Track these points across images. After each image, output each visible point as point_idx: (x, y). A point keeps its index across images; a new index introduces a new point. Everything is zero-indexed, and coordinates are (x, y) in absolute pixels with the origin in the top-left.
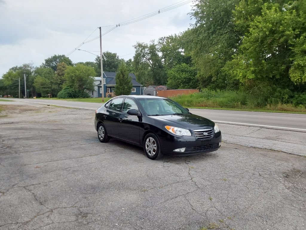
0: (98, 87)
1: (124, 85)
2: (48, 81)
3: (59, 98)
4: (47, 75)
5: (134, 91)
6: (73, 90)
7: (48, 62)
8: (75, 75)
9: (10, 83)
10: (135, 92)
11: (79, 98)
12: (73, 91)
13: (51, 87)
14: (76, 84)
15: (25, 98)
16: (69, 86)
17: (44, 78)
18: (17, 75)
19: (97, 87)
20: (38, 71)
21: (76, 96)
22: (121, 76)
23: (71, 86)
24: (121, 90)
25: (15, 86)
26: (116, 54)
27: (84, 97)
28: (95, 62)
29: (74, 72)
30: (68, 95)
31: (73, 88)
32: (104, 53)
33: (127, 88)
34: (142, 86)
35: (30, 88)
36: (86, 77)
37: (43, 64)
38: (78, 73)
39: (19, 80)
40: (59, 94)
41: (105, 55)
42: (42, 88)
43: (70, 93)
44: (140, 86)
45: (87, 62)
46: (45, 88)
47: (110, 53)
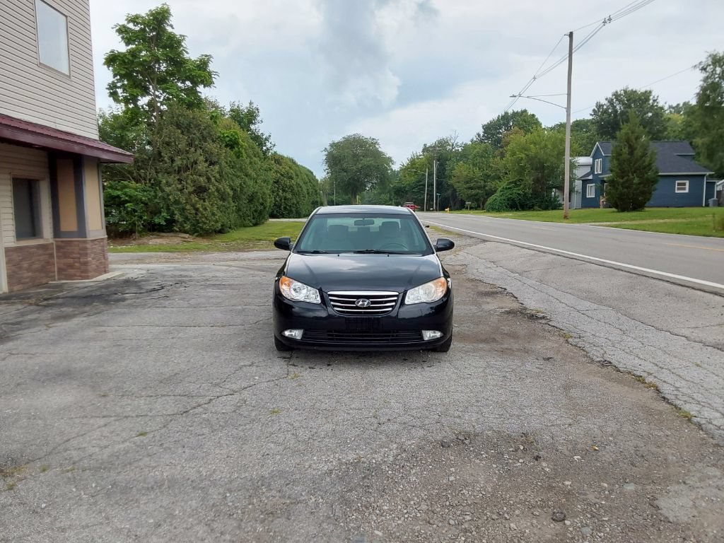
0: (583, 181)
1: (630, 174)
2: (478, 173)
3: (488, 211)
4: (479, 160)
5: (684, 189)
6: (520, 192)
7: (490, 129)
8: (527, 155)
9: (413, 179)
10: (687, 191)
11: (533, 210)
12: (519, 194)
13: (485, 186)
14: (527, 178)
15: (433, 210)
16: (512, 183)
17: (471, 166)
18: (427, 162)
19: (581, 182)
20: (465, 154)
21: (527, 205)
22: (626, 150)
23: (515, 183)
24: (620, 187)
25: (420, 185)
26: (650, 92)
27: (546, 208)
28: (591, 118)
29: (526, 150)
30: (508, 204)
31: (522, 186)
32: (617, 92)
33: (639, 184)
34: (710, 175)
35: (448, 189)
36: (553, 159)
37: (479, 135)
38: (533, 150)
39: (427, 174)
40: (490, 200)
41: (617, 100)
42: (466, 188)
43: (513, 200)
44: (704, 175)
45: (577, 121)
46: (471, 188)
47: (634, 92)
